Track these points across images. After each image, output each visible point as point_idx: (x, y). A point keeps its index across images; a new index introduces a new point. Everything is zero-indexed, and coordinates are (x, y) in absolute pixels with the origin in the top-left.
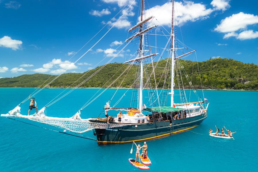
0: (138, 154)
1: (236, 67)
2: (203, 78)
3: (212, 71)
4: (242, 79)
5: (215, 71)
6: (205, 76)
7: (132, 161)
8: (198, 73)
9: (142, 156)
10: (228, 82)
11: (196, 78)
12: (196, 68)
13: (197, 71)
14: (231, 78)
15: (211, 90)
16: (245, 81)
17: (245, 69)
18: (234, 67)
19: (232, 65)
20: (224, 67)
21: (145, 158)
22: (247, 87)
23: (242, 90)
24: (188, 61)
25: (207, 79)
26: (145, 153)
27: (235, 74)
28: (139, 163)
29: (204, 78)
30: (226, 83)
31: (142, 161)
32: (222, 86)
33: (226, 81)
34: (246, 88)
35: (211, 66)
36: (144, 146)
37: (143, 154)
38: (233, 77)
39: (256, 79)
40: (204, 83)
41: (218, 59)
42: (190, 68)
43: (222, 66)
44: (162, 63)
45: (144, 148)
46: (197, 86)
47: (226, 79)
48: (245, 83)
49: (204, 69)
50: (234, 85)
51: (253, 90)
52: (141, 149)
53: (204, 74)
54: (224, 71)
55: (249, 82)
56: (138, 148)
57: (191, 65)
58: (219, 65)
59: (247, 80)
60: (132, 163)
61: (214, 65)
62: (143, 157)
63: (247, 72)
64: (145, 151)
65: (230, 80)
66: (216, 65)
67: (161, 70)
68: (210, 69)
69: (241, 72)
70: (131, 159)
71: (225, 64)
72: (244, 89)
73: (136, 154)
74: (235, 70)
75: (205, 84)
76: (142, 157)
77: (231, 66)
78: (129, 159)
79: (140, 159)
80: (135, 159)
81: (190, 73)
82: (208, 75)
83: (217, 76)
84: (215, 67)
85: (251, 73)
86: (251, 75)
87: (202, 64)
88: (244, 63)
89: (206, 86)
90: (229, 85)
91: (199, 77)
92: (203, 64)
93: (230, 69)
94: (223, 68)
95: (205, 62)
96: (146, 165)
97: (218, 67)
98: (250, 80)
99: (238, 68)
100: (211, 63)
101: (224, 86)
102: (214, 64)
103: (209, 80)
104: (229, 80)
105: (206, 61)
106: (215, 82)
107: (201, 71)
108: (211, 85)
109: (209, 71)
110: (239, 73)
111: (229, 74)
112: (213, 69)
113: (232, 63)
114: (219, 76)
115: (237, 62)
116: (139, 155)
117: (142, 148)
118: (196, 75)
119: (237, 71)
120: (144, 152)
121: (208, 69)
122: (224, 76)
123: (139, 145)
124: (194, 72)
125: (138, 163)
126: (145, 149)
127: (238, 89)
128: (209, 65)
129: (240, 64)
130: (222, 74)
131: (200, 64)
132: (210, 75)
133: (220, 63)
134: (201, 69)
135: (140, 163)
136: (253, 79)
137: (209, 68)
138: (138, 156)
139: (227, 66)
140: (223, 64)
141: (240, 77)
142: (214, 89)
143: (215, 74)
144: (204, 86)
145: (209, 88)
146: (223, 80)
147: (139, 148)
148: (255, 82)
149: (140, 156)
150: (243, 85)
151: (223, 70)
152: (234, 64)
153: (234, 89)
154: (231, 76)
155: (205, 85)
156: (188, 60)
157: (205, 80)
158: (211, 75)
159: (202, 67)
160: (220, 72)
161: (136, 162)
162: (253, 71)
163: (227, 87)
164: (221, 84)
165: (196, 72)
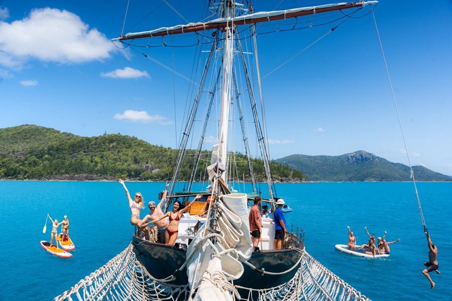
0: (54, 234)
1: (142, 149)
2: (95, 161)
3: (108, 152)
4: (150, 165)
5: (112, 153)
6: (97, 159)
7: (45, 244)
8: (84, 153)
9: (61, 237)
10: (131, 169)
11: (83, 161)
12: (82, 146)
13: (83, 151)
14: (136, 163)
15: (107, 181)
16: (152, 169)
17: (153, 152)
18: (139, 148)
19: (137, 145)
20: (126, 148)
21: (65, 239)
22: (156, 176)
23: (149, 181)
24: (66, 133)
25: (101, 164)
26: (66, 232)
27: (141, 159)
28: (56, 247)
29: (96, 163)
30: (129, 171)
31: (61, 244)
32: (122, 176)
33: (129, 168)
34: (155, 178)
35: (107, 144)
36: (64, 221)
37: (62, 234)
38: (138, 163)
39: (166, 166)
40: (96, 170)
41: (116, 136)
42: (70, 145)
43: (123, 145)
44: (14, 132)
45: (64, 224)
46: (85, 175)
47: (129, 165)
48: (154, 171)
49: (96, 148)
50: (140, 174)
51: (163, 181)
52: (59, 225)
53: (95, 156)
54: (127, 153)
55: (158, 170)
56: (54, 225)
57: (71, 140)
58: (118, 144)
59: (156, 168)
60: (45, 247)
61: (111, 144)
62: (63, 239)
63: (155, 156)
64: (66, 229)
65: (134, 166)
66: (114, 144)
67: (12, 145)
68: (105, 149)
69: (149, 156)
70: (44, 241)
71: (127, 144)
72: (151, 179)
73: (52, 235)
74: (140, 152)
75: (98, 172)
76: (61, 239)
77: (135, 147)
78: (42, 242)
79: (57, 242)
80: (51, 242)
81: (71, 154)
82: (102, 157)
83: (115, 159)
84: (113, 147)
85: (160, 158)
86: (160, 161)
87: (92, 140)
88: (152, 144)
89: (99, 175)
90: (133, 173)
91: (86, 161)
92: (95, 141)
93: (134, 151)
94: (124, 149)
95: (97, 138)
96: (67, 251)
97: (117, 147)
98: (159, 168)
99: (144, 151)
100: (107, 139)
101: (126, 175)
102: (111, 141)
103: (103, 165)
104: (132, 166)
105: (97, 136)
106: (114, 168)
107: (91, 151)
108: (107, 174)
109: (103, 151)
110: (146, 157)
111: (133, 158)
112: (109, 150)
113: (136, 143)
114: (119, 160)
115: (143, 142)
116: (56, 235)
117: (61, 225)
118: (82, 156)
119: (144, 155)
120: (64, 230)
121: (101, 149)
122: (126, 161)
123: (56, 221)
124: (79, 151)
125: (54, 247)
126: (66, 227)
127: (145, 179)
128: (103, 143)
129: (146, 145)
130: (124, 157)
131: (88, 139)
132: (104, 158)
133: (120, 141)
134: (90, 148)
135: (58, 248)
136: (162, 166)
137: (104, 147)
138: (54, 237)
139: (130, 146)
140: (124, 143)
141: (147, 163)
142: (111, 179)
143: (112, 157)
144: (96, 176)
145: (104, 178)
146: (124, 166)
147: (56, 225)
148: (165, 170)
149: (58, 237)
150: (151, 175)
151: (124, 153)
152: (139, 145)
153: (139, 180)
154: (136, 161)
155: (97, 174)
156: (68, 132)
157: (97, 166)
158: (107, 158)
159: (93, 145)
160: (120, 154)
161: (52, 246)
162: (163, 156)
163: (130, 177)
164: (121, 172)
165: (81, 152)
